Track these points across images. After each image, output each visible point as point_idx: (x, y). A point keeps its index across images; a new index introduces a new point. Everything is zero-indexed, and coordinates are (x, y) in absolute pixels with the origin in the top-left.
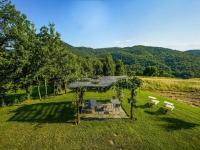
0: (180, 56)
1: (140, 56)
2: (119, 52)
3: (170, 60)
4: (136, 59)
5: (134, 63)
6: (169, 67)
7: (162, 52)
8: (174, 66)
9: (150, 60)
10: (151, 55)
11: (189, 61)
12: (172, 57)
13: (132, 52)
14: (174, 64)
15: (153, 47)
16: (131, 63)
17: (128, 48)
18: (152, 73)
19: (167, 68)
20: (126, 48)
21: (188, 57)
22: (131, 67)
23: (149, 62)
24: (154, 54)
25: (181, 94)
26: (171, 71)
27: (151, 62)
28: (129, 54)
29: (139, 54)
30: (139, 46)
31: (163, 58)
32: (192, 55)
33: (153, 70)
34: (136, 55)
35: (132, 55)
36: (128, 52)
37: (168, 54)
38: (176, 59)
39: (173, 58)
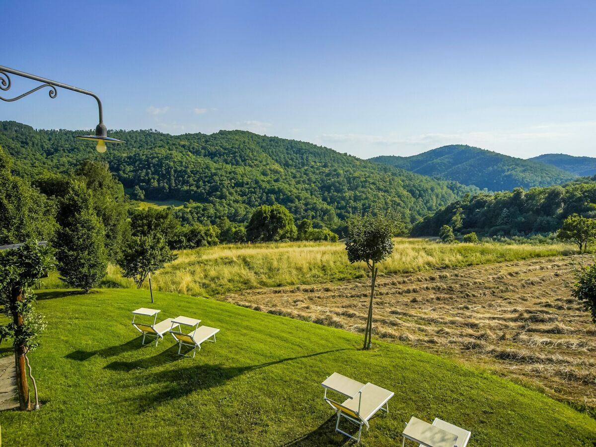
0: (356, 174)
1: (240, 170)
2: (163, 152)
3: (333, 184)
4: (226, 182)
5: (222, 197)
6: (332, 209)
7: (311, 158)
8: (343, 203)
9: (276, 186)
10: (276, 167)
11: (379, 189)
12: (338, 175)
13: (212, 155)
14: (343, 198)
15: (284, 140)
16: (210, 194)
17: (198, 136)
18: (275, 231)
19: (325, 212)
20: (187, 137)
21: (377, 176)
22: (212, 211)
23: (272, 191)
24: (286, 165)
25: (327, 290)
26: (336, 219)
27: (280, 191)
28: (200, 159)
29: (237, 164)
30: (237, 132)
31: (313, 177)
32: (386, 170)
33: (277, 220)
34: (229, 167)
35: (213, 166)
36: (197, 153)
37: (325, 166)
38: (349, 182)
39: (341, 179)
